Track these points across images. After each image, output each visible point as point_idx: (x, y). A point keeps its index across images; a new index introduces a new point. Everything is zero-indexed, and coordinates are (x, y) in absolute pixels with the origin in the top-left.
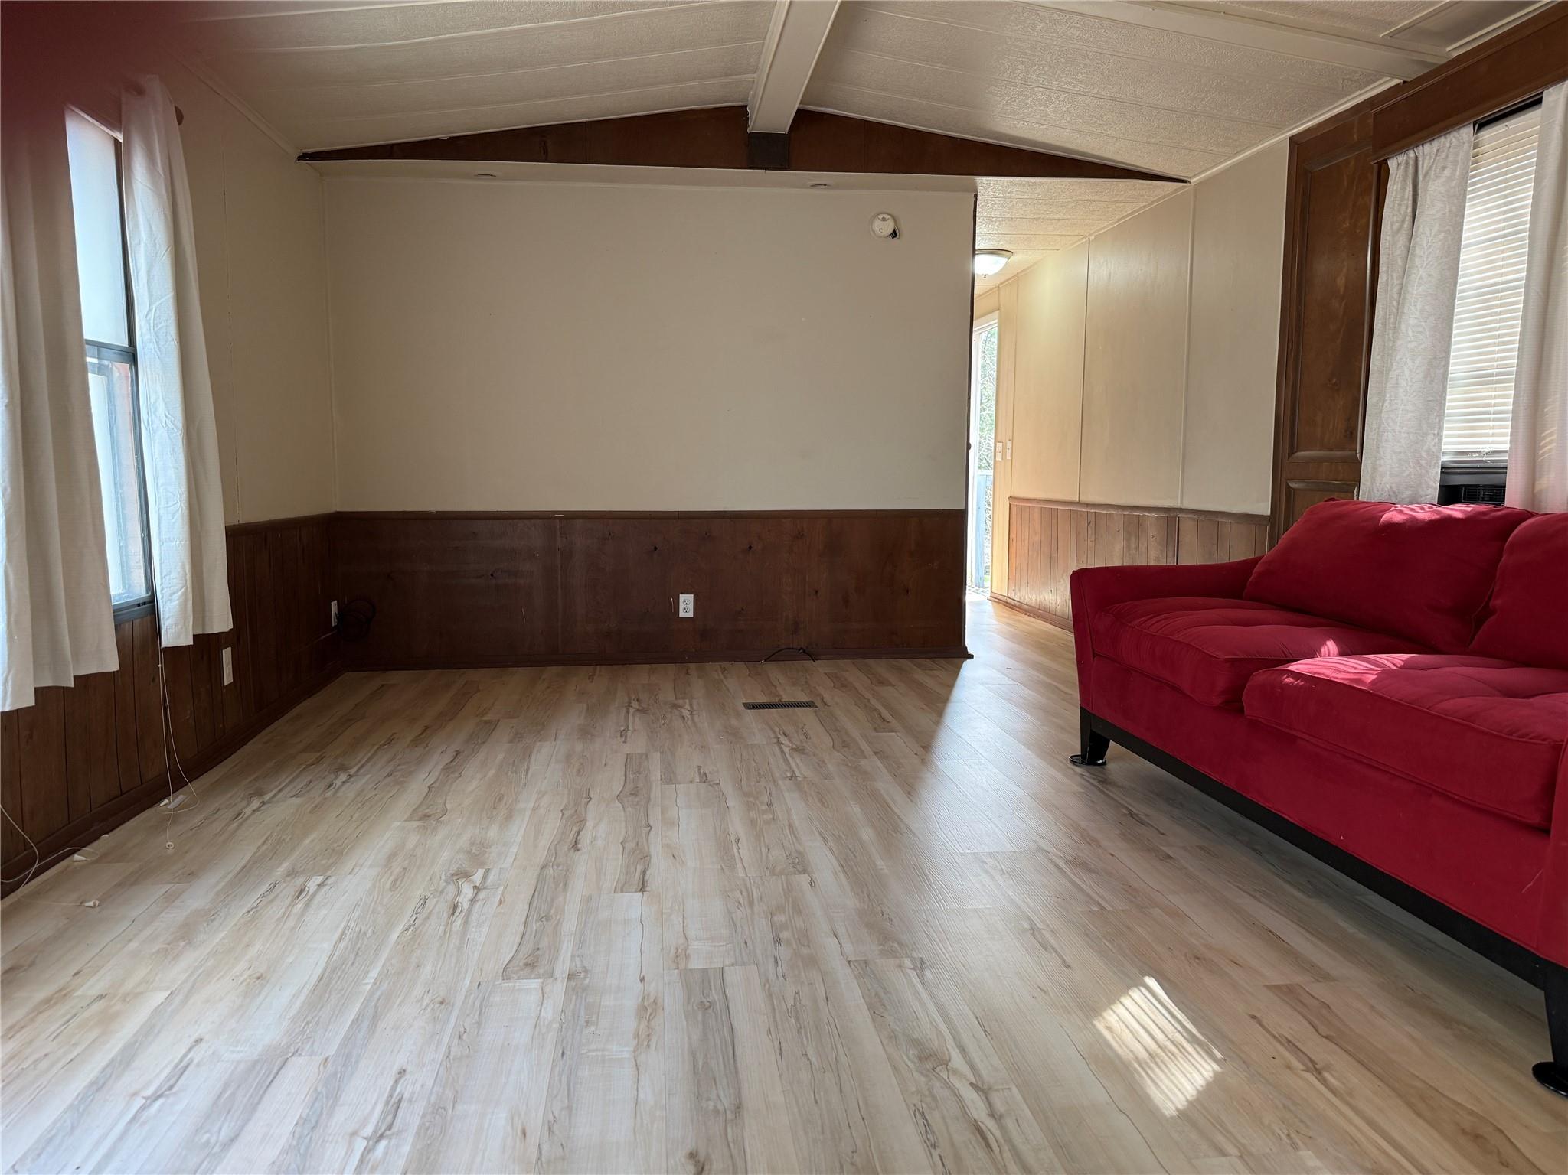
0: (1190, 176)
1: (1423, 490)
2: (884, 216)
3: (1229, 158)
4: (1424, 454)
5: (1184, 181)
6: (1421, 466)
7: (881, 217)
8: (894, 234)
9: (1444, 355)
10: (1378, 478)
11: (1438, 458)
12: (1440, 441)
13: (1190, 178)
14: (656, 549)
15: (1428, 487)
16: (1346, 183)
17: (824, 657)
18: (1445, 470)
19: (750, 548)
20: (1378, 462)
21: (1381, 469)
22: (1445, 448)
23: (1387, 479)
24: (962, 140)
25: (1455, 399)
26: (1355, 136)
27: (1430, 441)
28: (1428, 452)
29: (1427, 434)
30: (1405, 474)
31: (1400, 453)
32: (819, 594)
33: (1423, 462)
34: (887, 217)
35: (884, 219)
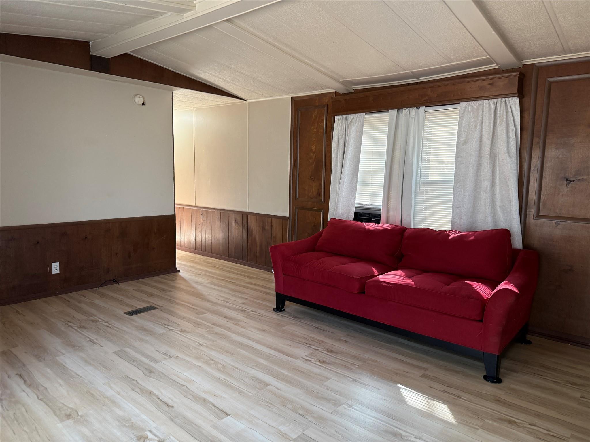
0: (248, 99)
1: (350, 214)
2: (140, 96)
3: (266, 97)
4: (351, 204)
5: (245, 100)
6: (349, 207)
7: (138, 96)
8: (143, 104)
9: (356, 176)
10: (338, 210)
11: (354, 205)
12: (355, 200)
13: (248, 100)
14: (38, 243)
15: (351, 213)
16: (314, 117)
17: (121, 282)
18: (356, 208)
19: (86, 238)
20: (338, 206)
21: (338, 208)
22: (356, 202)
23: (340, 210)
24: (177, 73)
25: (359, 188)
26: (317, 103)
27: (352, 201)
28: (352, 203)
29: (351, 198)
30: (345, 209)
31: (344, 203)
32: (118, 255)
33: (350, 206)
34: (141, 96)
35: (139, 97)
